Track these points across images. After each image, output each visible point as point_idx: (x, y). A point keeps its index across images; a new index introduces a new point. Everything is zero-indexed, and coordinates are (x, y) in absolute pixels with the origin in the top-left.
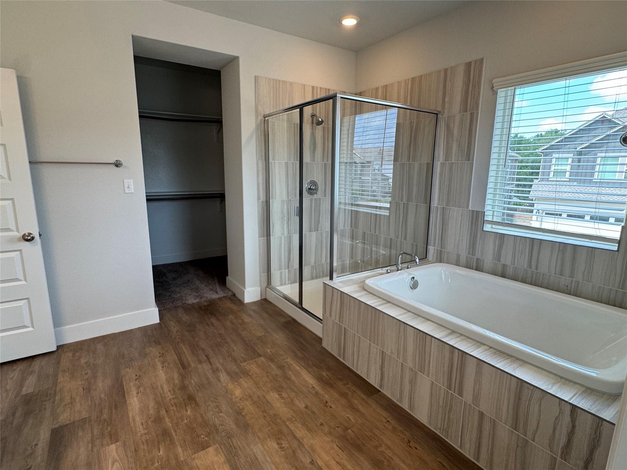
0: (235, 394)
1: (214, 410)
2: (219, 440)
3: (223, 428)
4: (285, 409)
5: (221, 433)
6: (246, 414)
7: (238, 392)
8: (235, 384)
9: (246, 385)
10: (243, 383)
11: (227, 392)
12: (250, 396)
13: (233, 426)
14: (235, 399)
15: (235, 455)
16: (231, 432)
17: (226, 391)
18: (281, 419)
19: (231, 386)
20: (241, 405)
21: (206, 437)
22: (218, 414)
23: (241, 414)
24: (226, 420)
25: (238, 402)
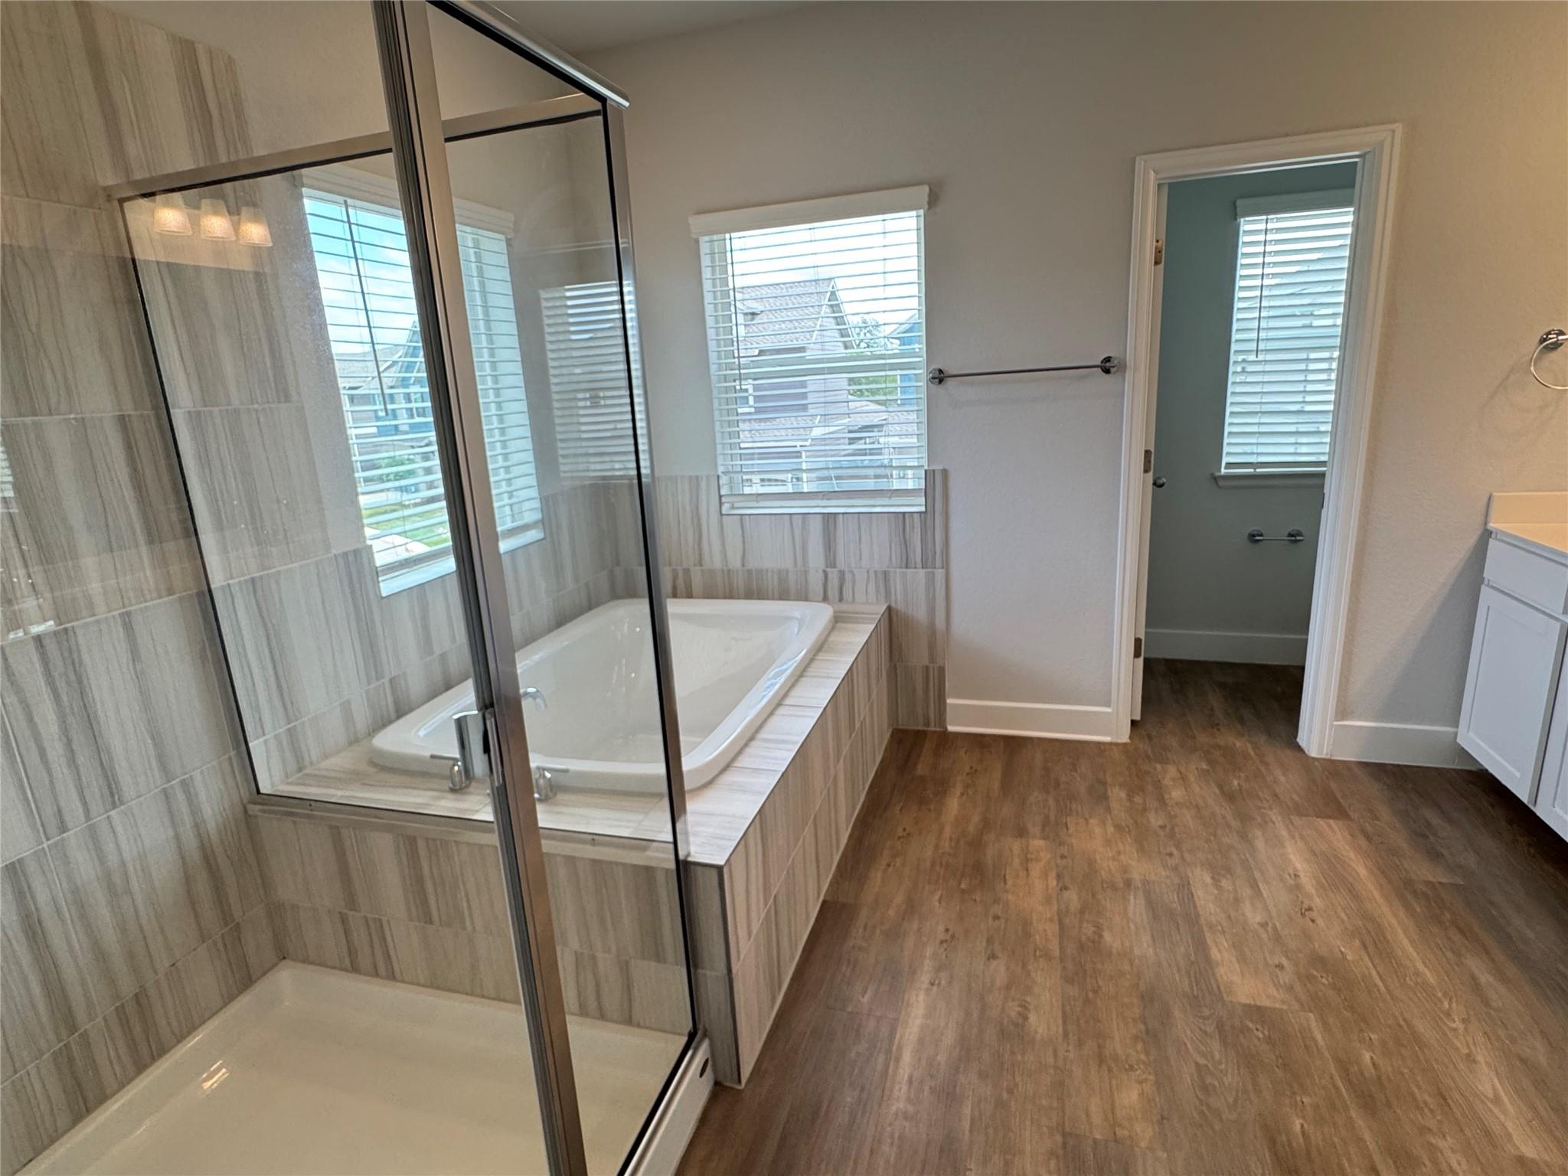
0: (1141, 1094)
1: (1216, 1084)
2: (1220, 1006)
3: (1204, 1024)
4: (1039, 979)
5: (1211, 1015)
6: (1135, 1020)
7: (1130, 1097)
8: (1126, 1133)
9: (1095, 1106)
10: (1097, 1119)
11: (1163, 1118)
12: (1101, 1060)
13: (1177, 1014)
14: (1146, 1080)
15: (1192, 963)
16: (1188, 1008)
17: (1165, 1121)
18: (1064, 968)
19: (1144, 1132)
20: (1137, 1052)
21: (1249, 1030)
22: (1210, 1066)
23: (1147, 1032)
24: (1192, 1038)
25: (1142, 1066)
